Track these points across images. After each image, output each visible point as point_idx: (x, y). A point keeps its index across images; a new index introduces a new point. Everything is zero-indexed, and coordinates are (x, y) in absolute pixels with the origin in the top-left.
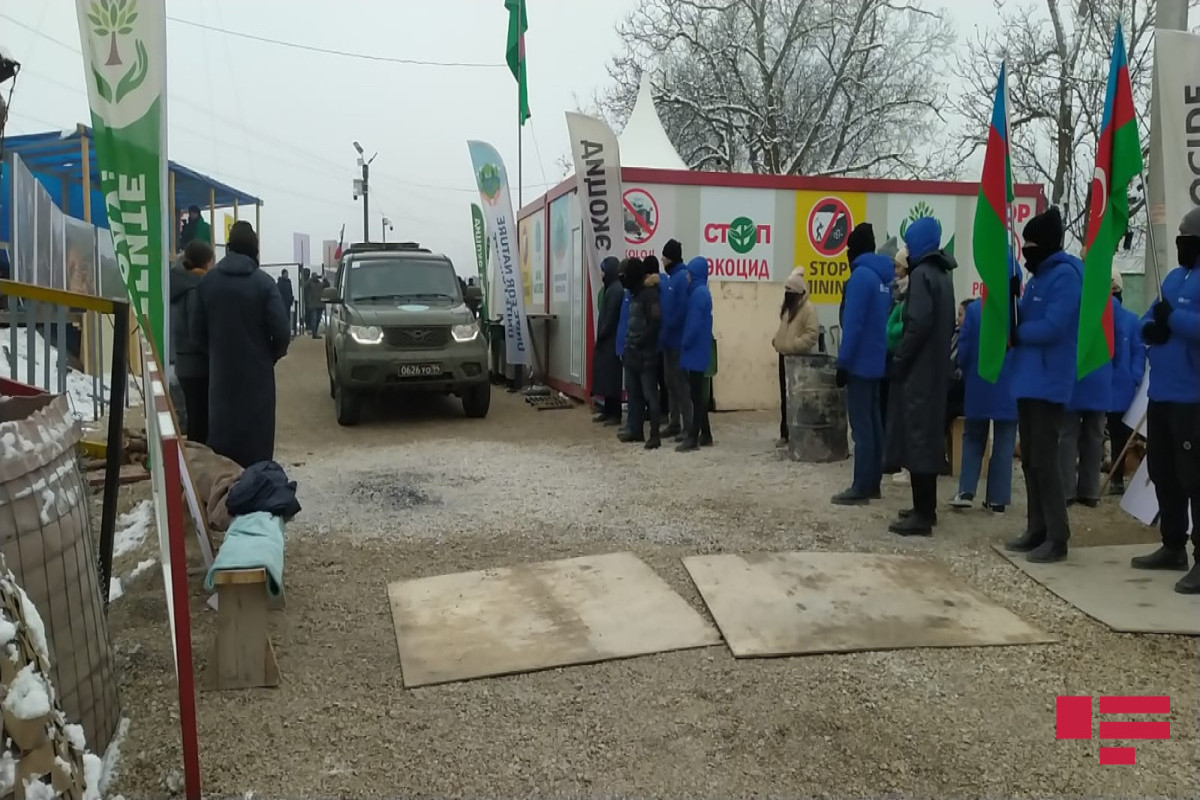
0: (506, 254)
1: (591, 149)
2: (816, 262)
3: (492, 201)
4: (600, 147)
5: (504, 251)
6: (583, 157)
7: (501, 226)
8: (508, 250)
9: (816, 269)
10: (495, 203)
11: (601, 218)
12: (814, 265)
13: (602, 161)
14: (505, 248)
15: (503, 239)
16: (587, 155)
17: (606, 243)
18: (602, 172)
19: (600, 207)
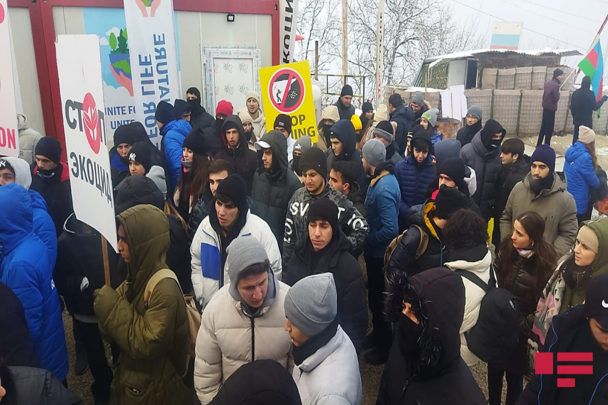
0: (164, 85)
3: (148, 9)
5: (160, 81)
7: (159, 47)
8: (166, 80)
10: (153, 15)
14: (163, 76)
15: (159, 65)
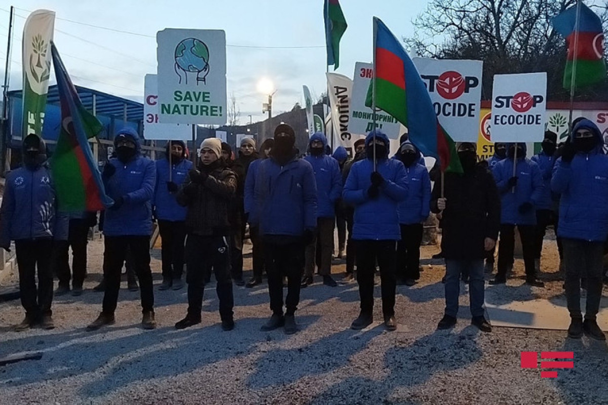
1: (340, 90)
2: (487, 146)
4: (346, 89)
6: (336, 94)
9: (487, 150)
11: (346, 124)
12: (486, 147)
13: (347, 96)
16: (338, 93)
17: (348, 136)
18: (347, 101)
19: (346, 119)
